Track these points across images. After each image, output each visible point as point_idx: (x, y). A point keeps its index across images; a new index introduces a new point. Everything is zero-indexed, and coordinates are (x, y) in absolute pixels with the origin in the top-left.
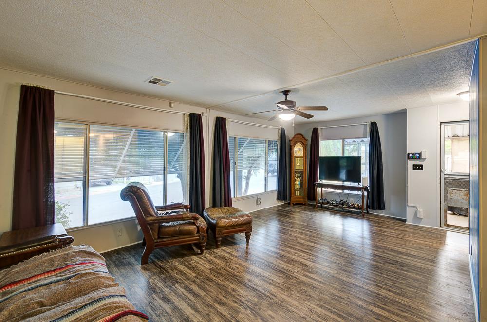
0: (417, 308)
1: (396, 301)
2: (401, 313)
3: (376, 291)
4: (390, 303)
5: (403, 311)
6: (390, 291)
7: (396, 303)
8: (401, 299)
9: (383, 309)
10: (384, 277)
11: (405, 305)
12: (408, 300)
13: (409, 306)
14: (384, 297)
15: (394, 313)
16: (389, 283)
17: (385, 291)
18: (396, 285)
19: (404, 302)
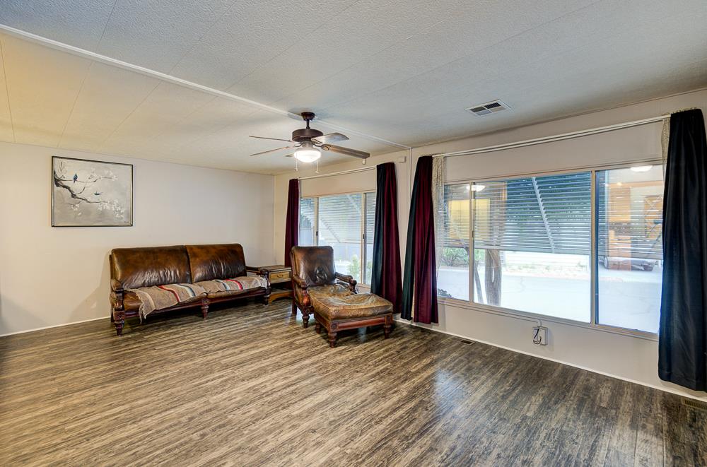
0: (78, 446)
1: (108, 432)
2: (93, 426)
3: (142, 422)
4: (113, 425)
5: (91, 429)
6: (128, 437)
7: (107, 430)
8: (105, 440)
9: (114, 415)
10: (157, 449)
11: (94, 437)
12: (96, 446)
13: (88, 440)
14: (126, 425)
15: (100, 419)
16: (141, 448)
17: (132, 432)
18: (129, 453)
19: (98, 438)
